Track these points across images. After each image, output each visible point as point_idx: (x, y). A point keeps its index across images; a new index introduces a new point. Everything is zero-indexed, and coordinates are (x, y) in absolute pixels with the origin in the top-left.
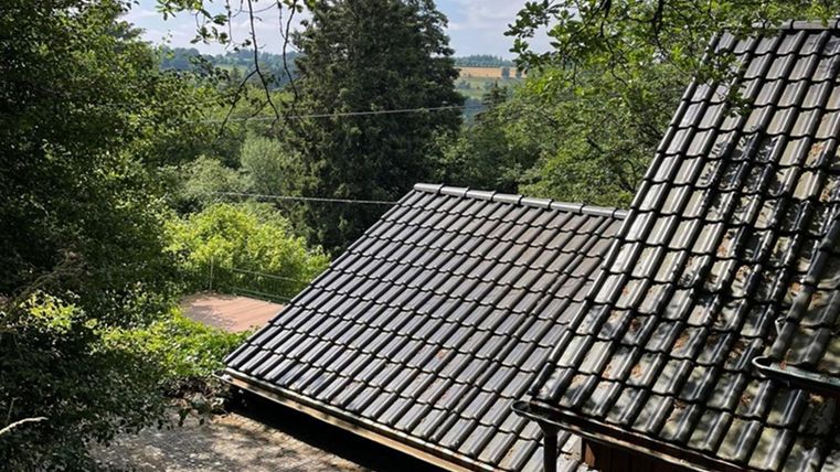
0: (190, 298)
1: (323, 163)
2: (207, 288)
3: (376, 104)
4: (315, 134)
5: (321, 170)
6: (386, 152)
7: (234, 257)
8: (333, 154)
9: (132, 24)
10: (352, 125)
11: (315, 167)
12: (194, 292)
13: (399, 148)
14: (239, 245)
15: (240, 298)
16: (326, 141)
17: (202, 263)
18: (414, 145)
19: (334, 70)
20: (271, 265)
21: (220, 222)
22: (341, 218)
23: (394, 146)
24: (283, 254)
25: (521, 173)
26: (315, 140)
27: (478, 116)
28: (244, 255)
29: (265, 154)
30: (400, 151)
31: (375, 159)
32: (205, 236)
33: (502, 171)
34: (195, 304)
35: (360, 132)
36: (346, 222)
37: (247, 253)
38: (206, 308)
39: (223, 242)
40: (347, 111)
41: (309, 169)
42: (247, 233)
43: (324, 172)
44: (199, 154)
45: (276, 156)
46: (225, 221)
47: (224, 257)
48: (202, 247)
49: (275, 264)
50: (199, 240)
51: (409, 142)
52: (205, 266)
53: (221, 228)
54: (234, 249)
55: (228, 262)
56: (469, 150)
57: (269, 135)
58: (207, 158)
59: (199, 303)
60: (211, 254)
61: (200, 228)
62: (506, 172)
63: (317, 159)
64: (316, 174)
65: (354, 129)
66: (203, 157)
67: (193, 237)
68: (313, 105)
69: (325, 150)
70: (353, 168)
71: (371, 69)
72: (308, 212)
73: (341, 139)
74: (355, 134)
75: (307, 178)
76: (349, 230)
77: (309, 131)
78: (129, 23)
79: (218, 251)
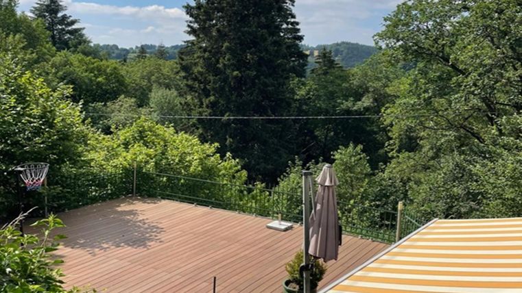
0: (114, 202)
1: (212, 98)
2: (132, 193)
3: (251, 54)
4: (206, 78)
5: (211, 103)
6: (259, 89)
7: (156, 163)
8: (220, 92)
9: (70, 16)
10: (233, 70)
11: (206, 101)
12: (118, 197)
13: (269, 86)
14: (160, 151)
15: (164, 202)
16: (214, 82)
17: (125, 168)
18: (279, 84)
19: (218, 31)
20: (192, 169)
21: (140, 132)
22: (227, 137)
23: (266, 85)
24: (200, 159)
25: (354, 104)
26: (206, 82)
27: (313, 70)
28: (164, 161)
29: (166, 99)
30: (270, 88)
31: (251, 94)
32: (126, 145)
33: (340, 104)
34: (119, 209)
35: (240, 75)
36: (231, 140)
37: (168, 159)
38: (131, 213)
39: (144, 150)
40: (229, 60)
41: (202, 104)
42: (165, 141)
43: (213, 105)
44: (120, 95)
45: (174, 100)
46: (144, 131)
47: (147, 162)
48: (124, 154)
49: (195, 167)
50: (121, 149)
51: (276, 82)
52: (128, 172)
53: (142, 138)
54: (156, 155)
55: (150, 167)
56: (316, 89)
57: (168, 86)
58: (125, 97)
59: (124, 207)
60: (134, 160)
61: (122, 138)
62: (342, 104)
63: (207, 96)
64: (207, 107)
65: (235, 73)
66: (123, 96)
67: (115, 146)
68: (203, 56)
69: (214, 89)
70: (236, 101)
71: (246, 29)
72: (202, 134)
73: (225, 80)
74: (236, 77)
75: (200, 110)
76: (234, 146)
77: (201, 75)
78: (68, 15)
79: (141, 157)
